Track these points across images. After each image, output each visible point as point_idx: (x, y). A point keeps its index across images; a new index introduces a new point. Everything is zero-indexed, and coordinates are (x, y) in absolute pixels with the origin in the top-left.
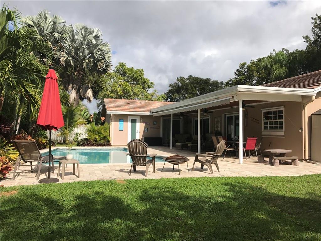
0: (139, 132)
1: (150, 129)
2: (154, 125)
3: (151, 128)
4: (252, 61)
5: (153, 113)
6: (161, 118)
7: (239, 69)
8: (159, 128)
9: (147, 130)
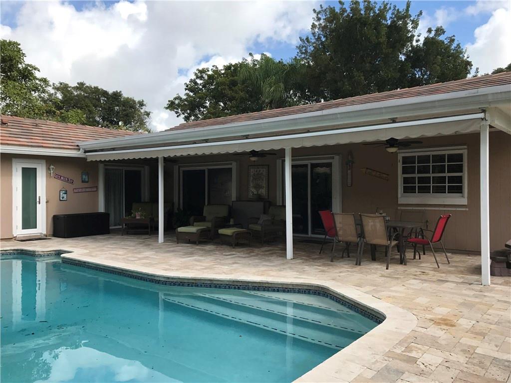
0: (44, 200)
1: (74, 193)
2: (83, 182)
3: (75, 191)
4: (214, 68)
5: (86, 152)
6: (101, 166)
7: (195, 80)
8: (95, 189)
9: (65, 196)
